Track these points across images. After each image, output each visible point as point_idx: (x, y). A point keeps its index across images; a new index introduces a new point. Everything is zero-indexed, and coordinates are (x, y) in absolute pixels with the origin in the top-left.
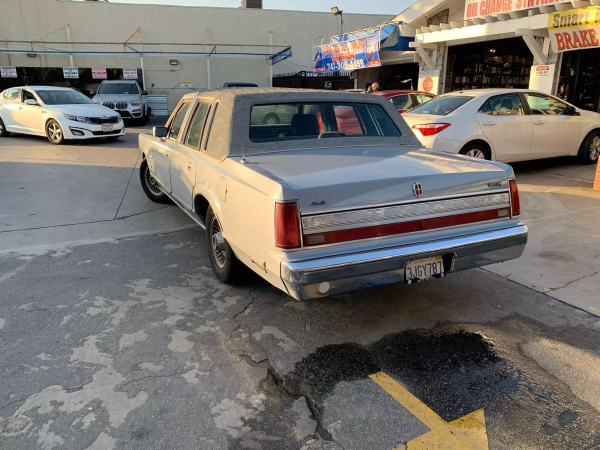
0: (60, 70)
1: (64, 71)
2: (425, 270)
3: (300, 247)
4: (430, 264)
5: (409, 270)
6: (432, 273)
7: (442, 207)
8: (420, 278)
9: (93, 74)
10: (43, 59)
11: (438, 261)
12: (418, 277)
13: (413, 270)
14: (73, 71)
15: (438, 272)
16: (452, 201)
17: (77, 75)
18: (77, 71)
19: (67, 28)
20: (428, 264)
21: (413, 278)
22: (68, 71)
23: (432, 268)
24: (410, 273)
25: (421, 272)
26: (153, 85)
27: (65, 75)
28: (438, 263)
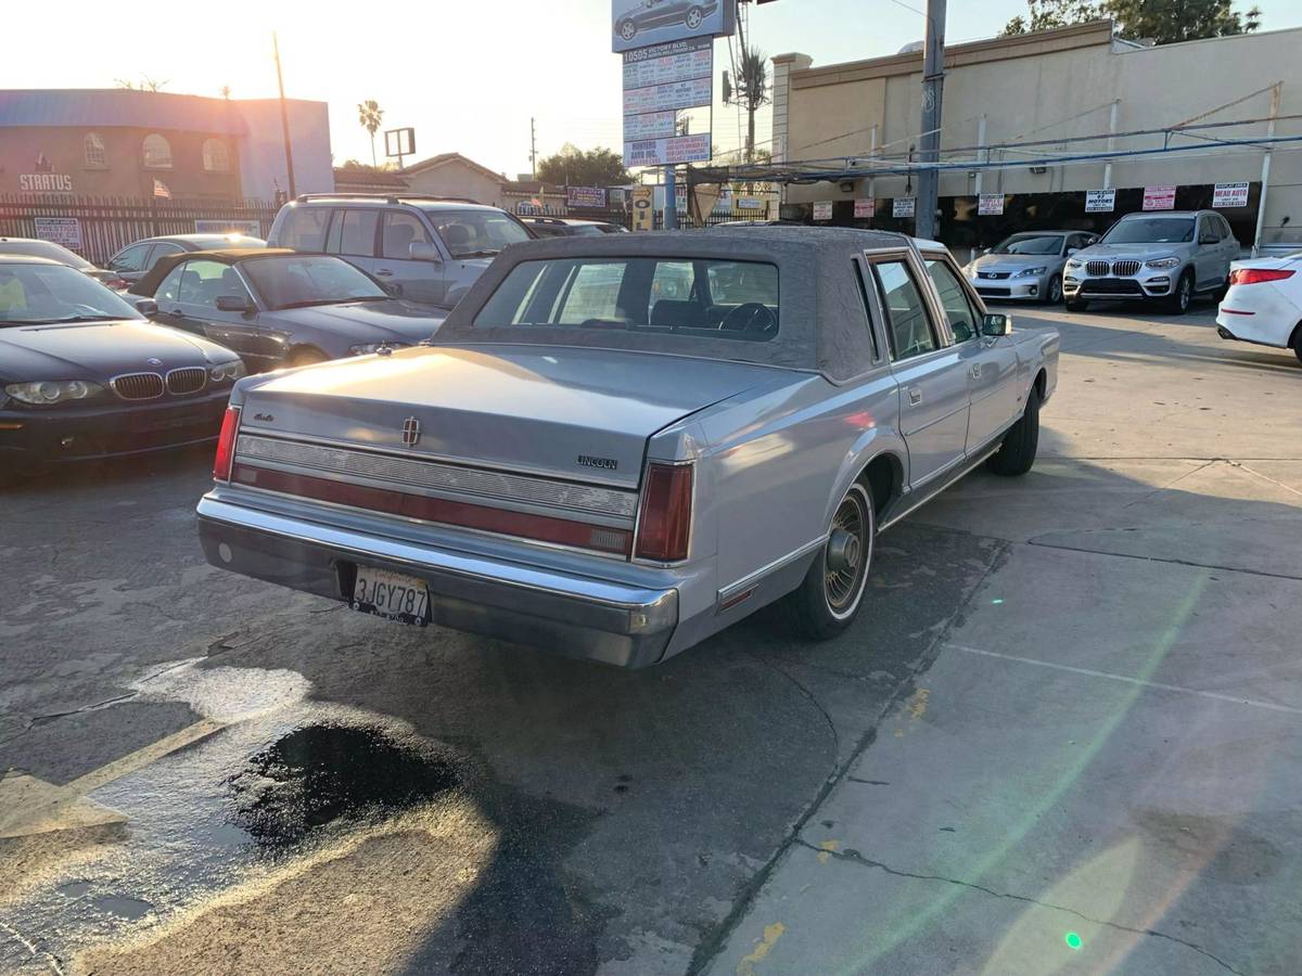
0: (1082, 195)
1: (1089, 197)
2: (391, 595)
3: (227, 480)
4: (404, 590)
5: (363, 583)
6: (403, 610)
7: (453, 481)
8: (378, 607)
9: (1145, 201)
10: (1057, 175)
11: (420, 589)
12: (375, 603)
13: (370, 587)
14: (1106, 197)
15: (415, 613)
16: (479, 474)
17: (1112, 205)
18: (1113, 197)
19: (1115, 108)
20: (399, 588)
21: (365, 601)
22: (1095, 197)
23: (405, 600)
24: (363, 591)
25: (383, 597)
26: (1286, 220)
27: (1088, 205)
28: (419, 593)
